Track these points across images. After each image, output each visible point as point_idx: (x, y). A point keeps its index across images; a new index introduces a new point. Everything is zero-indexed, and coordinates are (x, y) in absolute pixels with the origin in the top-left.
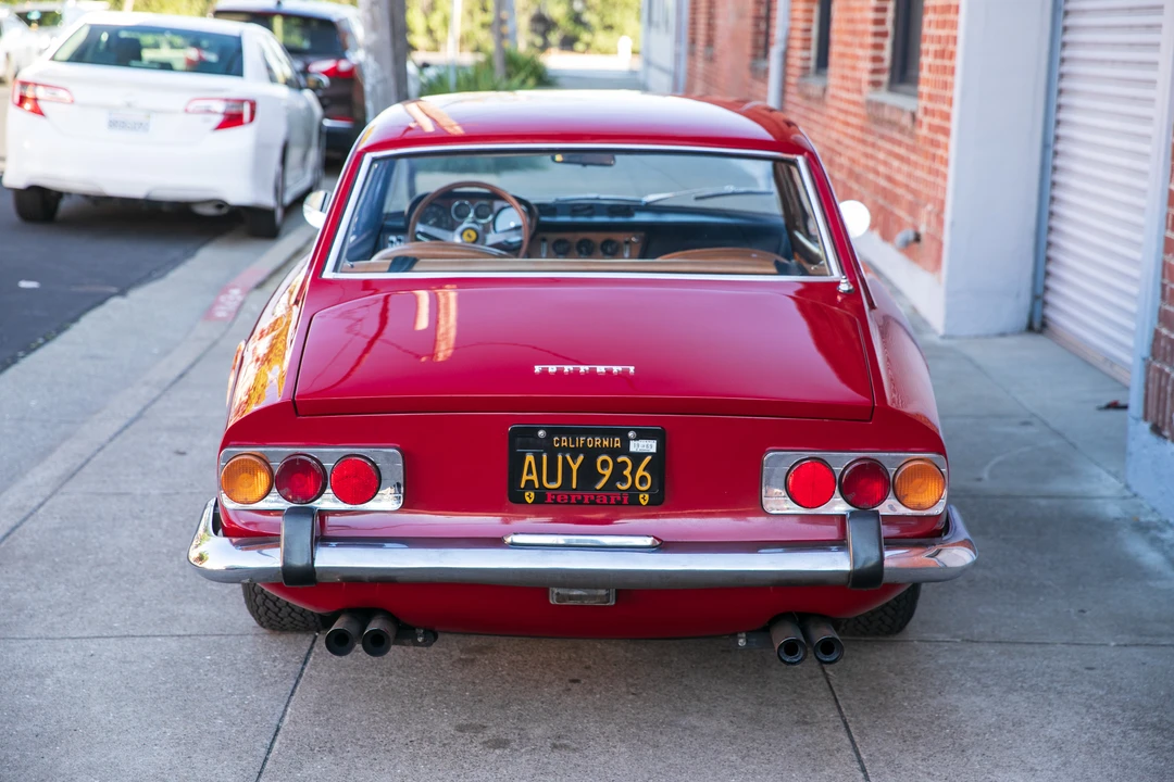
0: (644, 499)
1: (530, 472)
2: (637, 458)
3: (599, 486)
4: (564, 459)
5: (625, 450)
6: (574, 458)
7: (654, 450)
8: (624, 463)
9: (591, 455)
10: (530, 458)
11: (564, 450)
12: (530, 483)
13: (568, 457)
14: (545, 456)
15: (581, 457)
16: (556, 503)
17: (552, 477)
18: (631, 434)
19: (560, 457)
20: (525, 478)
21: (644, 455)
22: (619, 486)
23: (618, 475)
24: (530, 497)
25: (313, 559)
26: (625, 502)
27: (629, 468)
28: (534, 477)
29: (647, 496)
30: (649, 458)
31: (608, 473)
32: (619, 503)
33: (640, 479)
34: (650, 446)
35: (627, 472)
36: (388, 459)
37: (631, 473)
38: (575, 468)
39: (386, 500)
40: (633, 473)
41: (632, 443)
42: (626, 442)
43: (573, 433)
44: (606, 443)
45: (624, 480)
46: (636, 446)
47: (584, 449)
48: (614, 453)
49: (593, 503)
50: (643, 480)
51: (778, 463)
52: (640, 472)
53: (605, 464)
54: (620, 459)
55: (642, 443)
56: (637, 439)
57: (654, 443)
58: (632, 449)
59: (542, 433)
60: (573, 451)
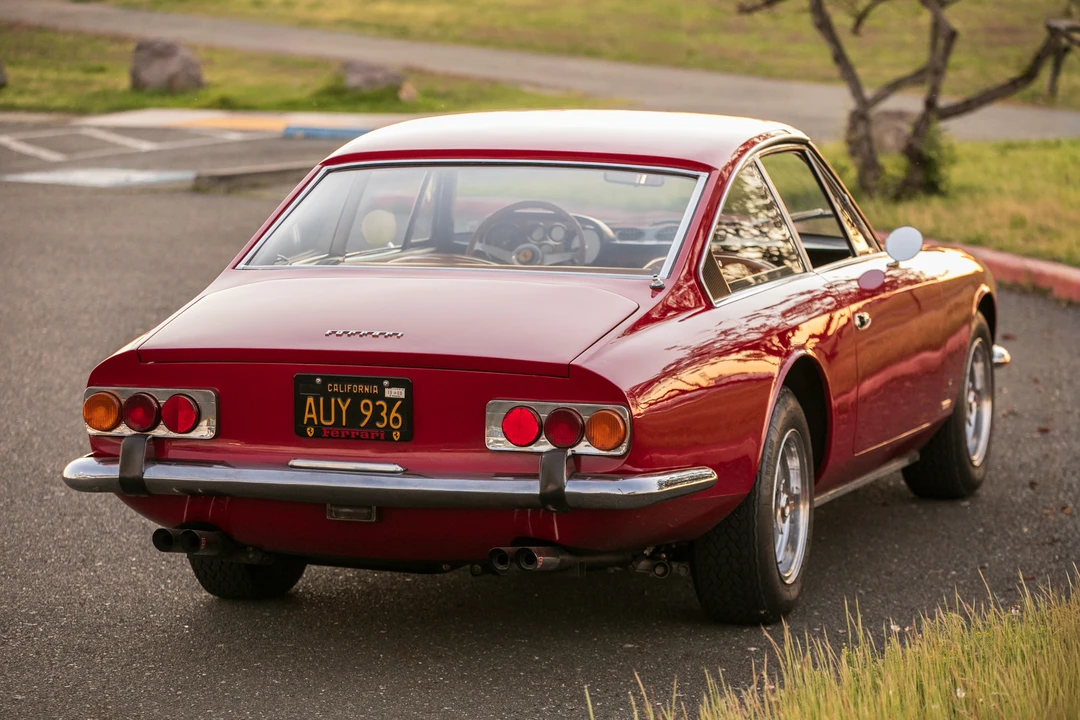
0: (396, 436)
1: (310, 411)
2: (391, 402)
3: (362, 425)
4: (336, 402)
5: (381, 396)
6: (344, 401)
7: (403, 396)
8: (381, 406)
9: (357, 398)
10: (310, 400)
11: (336, 395)
12: (311, 420)
13: (339, 400)
14: (321, 399)
15: (349, 401)
16: (330, 437)
17: (327, 417)
18: (386, 383)
19: (333, 400)
20: (307, 416)
21: (397, 400)
22: (378, 425)
23: (376, 417)
24: (310, 432)
25: (143, 473)
26: (382, 438)
27: (385, 411)
28: (314, 416)
29: (398, 433)
30: (399, 402)
31: (369, 414)
32: (377, 439)
33: (393, 419)
34: (398, 393)
35: (383, 414)
36: (204, 398)
37: (386, 414)
38: (344, 409)
39: (204, 431)
40: (388, 414)
41: (387, 390)
42: (382, 389)
43: (343, 381)
44: (367, 389)
45: (381, 420)
46: (391, 393)
47: (350, 394)
48: (374, 397)
49: (358, 438)
50: (396, 420)
51: (497, 410)
52: (393, 414)
53: (366, 407)
54: (378, 403)
55: (394, 390)
56: (389, 387)
57: (403, 391)
58: (387, 395)
59: (318, 380)
60: (343, 395)
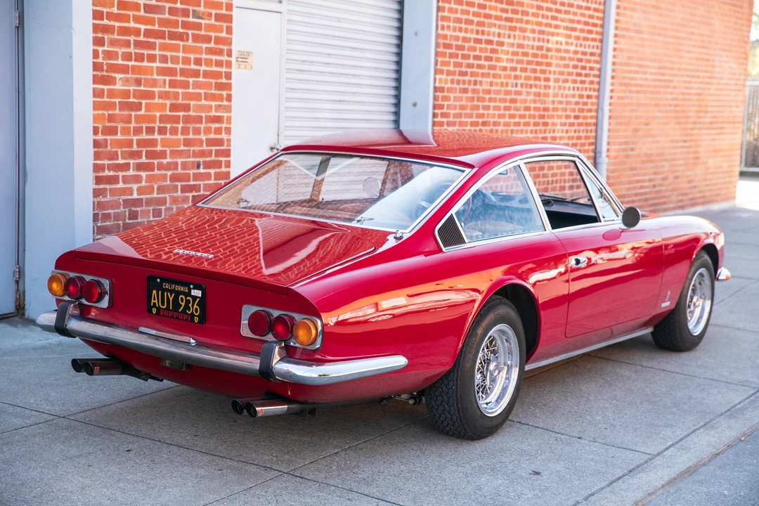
0: (197, 320)
1: (155, 299)
2: (195, 298)
3: (180, 311)
4: (167, 295)
5: (189, 294)
6: (171, 295)
7: (200, 296)
8: (189, 300)
9: (178, 293)
10: (154, 292)
11: (167, 290)
12: (155, 304)
13: (169, 294)
14: (160, 292)
15: (173, 294)
16: (164, 316)
17: (163, 304)
18: (192, 287)
19: (166, 293)
20: (153, 301)
21: (197, 297)
22: (187, 311)
23: (187, 307)
24: (154, 311)
26: (190, 319)
27: (191, 303)
28: (156, 301)
29: (197, 318)
30: (198, 299)
31: (183, 304)
32: (188, 320)
34: (197, 293)
35: (190, 305)
38: (171, 299)
40: (193, 306)
41: (192, 291)
42: (190, 290)
43: (171, 282)
44: (182, 289)
45: (189, 309)
46: (194, 293)
47: (174, 291)
48: (185, 295)
49: (178, 319)
50: (196, 309)
52: (195, 306)
53: (182, 300)
54: (188, 298)
55: (196, 291)
56: (194, 289)
57: (200, 292)
58: (192, 294)
59: (159, 280)
60: (171, 291)
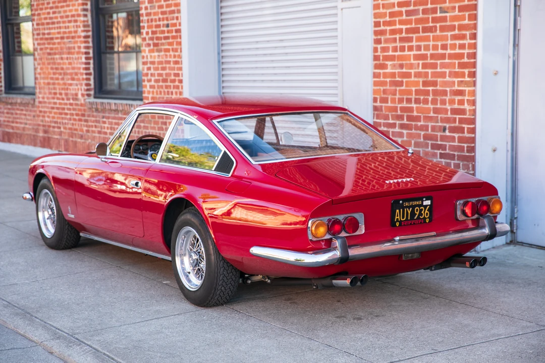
0: (427, 221)
1: (398, 216)
2: (425, 207)
3: (415, 218)
4: (407, 210)
5: (422, 205)
6: (409, 209)
7: (430, 204)
8: (422, 209)
9: (413, 207)
10: (398, 211)
11: (407, 207)
12: (398, 219)
14: (401, 210)
15: (411, 209)
16: (404, 225)
17: (403, 218)
18: (424, 199)
19: (405, 210)
20: (396, 218)
21: (427, 206)
22: (421, 217)
23: (420, 214)
24: (397, 224)
25: (349, 253)
26: (423, 222)
27: (423, 211)
28: (399, 217)
29: (428, 219)
30: (428, 207)
31: (418, 213)
32: (421, 223)
34: (427, 203)
35: (423, 212)
36: (360, 217)
38: (409, 212)
39: (361, 231)
40: (424, 212)
42: (423, 202)
43: (408, 200)
44: (417, 203)
45: (422, 215)
48: (419, 206)
49: (414, 224)
50: (427, 214)
52: (426, 212)
53: (417, 210)
54: (421, 208)
56: (425, 201)
57: (430, 201)
58: (424, 204)
59: (401, 202)
60: (409, 207)
